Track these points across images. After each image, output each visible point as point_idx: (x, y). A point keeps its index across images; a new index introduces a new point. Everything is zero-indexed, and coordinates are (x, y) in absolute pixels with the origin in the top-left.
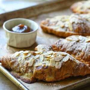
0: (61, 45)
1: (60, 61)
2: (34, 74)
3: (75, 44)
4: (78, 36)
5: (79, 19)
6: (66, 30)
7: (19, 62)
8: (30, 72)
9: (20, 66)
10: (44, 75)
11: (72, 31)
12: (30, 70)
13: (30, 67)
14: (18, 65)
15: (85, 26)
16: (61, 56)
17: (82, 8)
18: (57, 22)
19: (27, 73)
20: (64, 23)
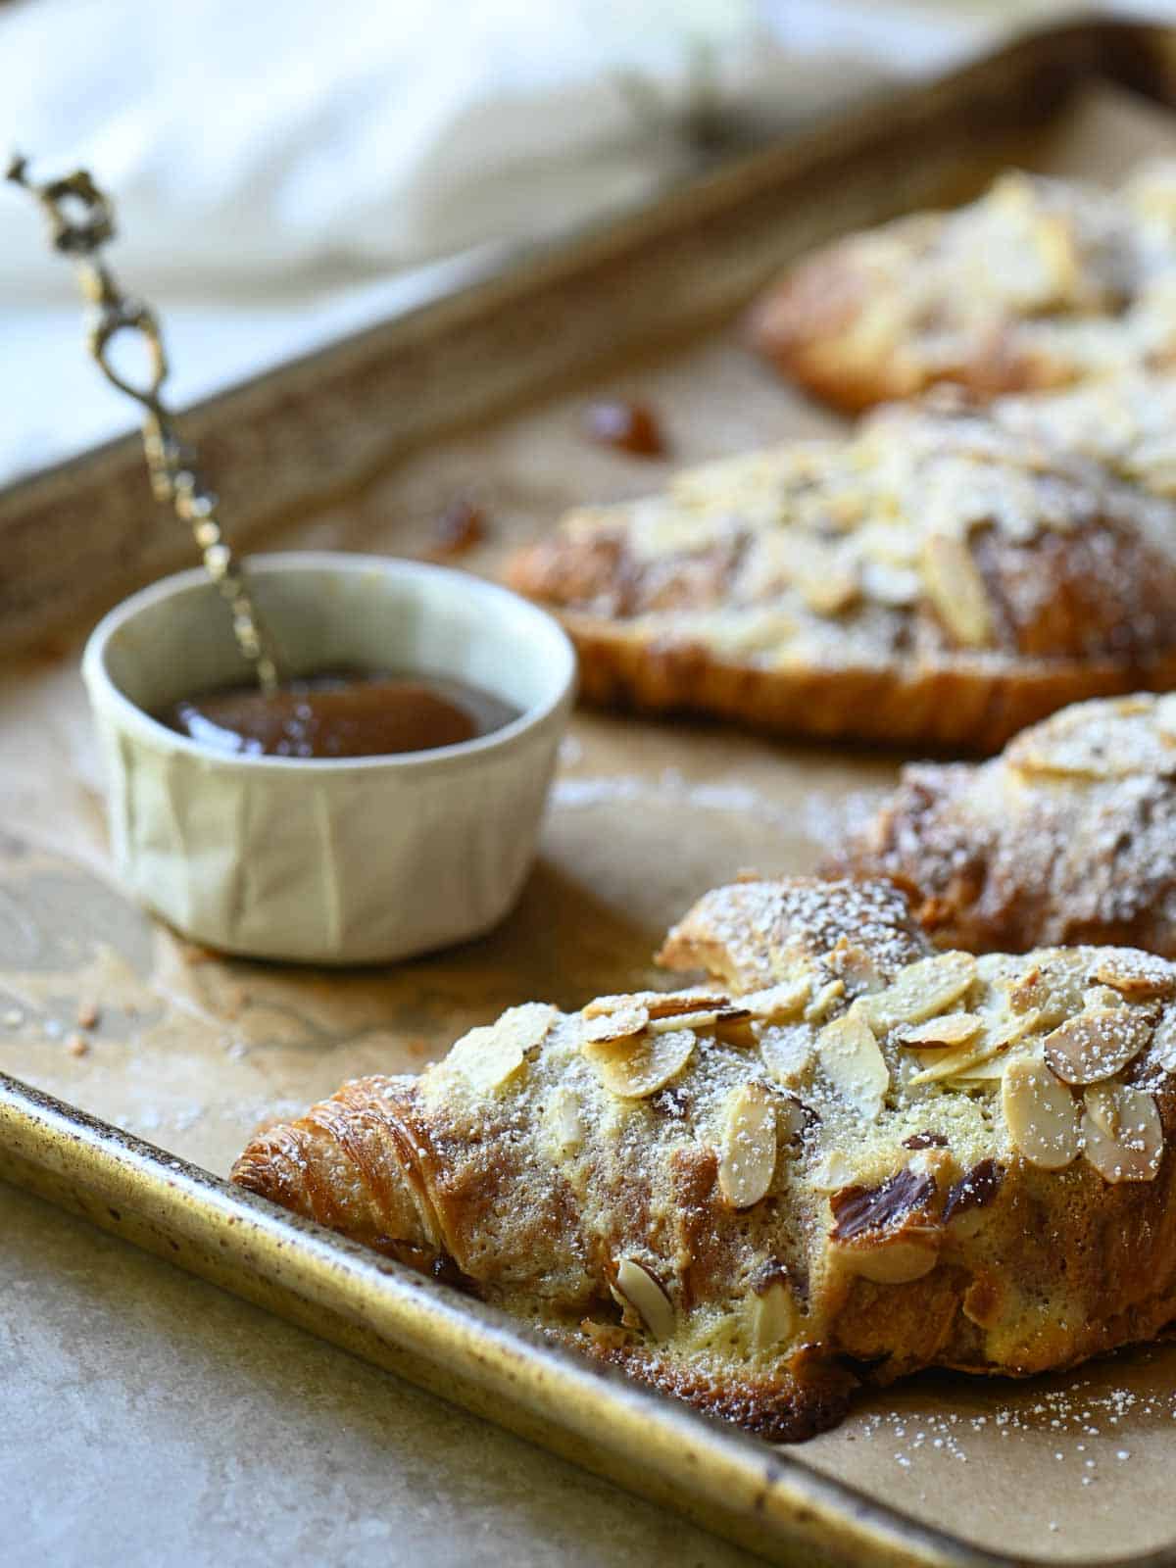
0: (960, 859)
1: (1129, 1074)
2: (828, 1302)
3: (1159, 812)
4: (1142, 700)
5: (1041, 474)
6: (902, 643)
7: (571, 1171)
8: (764, 1288)
9: (597, 1219)
10: (969, 1292)
11: (991, 643)
12: (754, 1263)
13: (742, 1211)
14: (563, 1208)
15: (1135, 559)
16: (1110, 1002)
17: (929, 321)
18: (742, 544)
19: (723, 1298)
20: (847, 553)
